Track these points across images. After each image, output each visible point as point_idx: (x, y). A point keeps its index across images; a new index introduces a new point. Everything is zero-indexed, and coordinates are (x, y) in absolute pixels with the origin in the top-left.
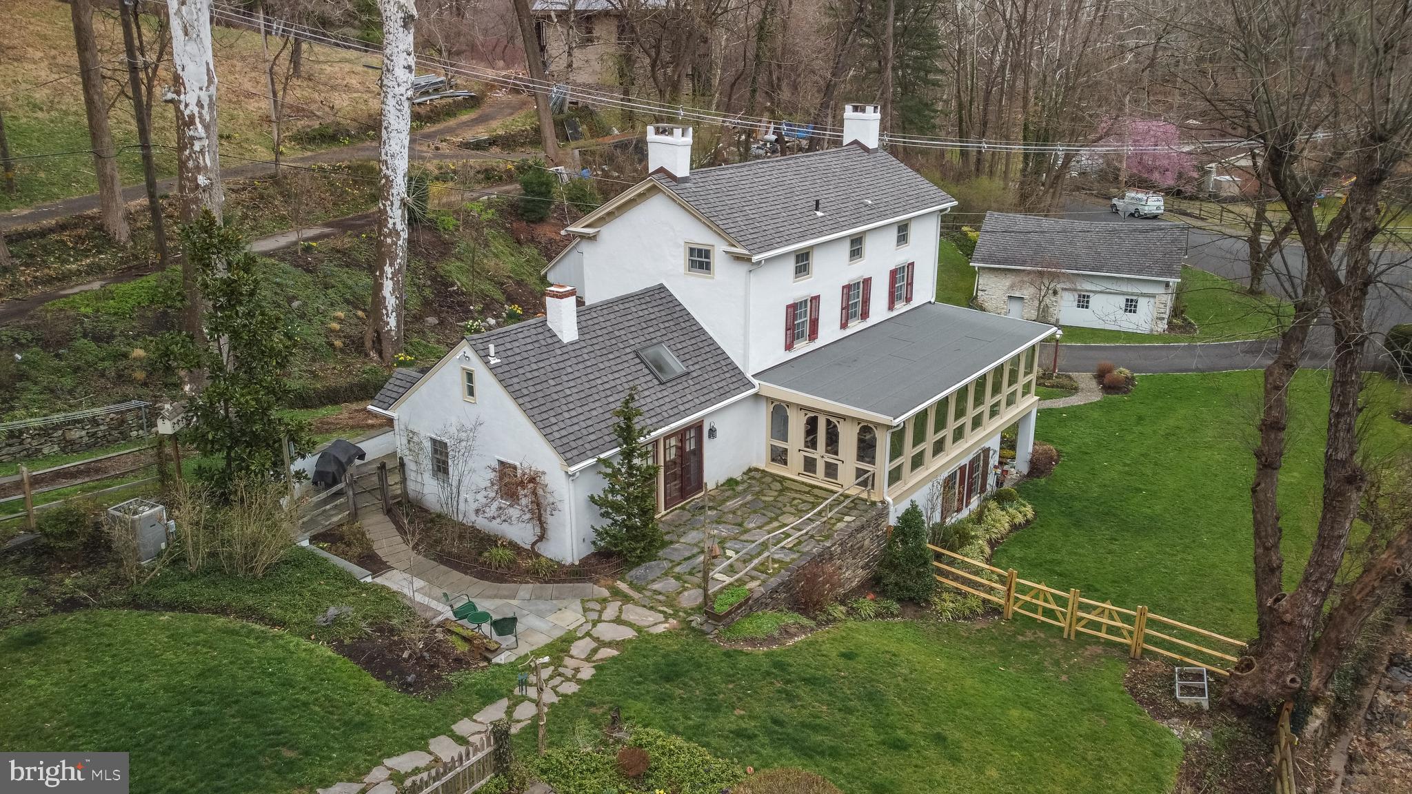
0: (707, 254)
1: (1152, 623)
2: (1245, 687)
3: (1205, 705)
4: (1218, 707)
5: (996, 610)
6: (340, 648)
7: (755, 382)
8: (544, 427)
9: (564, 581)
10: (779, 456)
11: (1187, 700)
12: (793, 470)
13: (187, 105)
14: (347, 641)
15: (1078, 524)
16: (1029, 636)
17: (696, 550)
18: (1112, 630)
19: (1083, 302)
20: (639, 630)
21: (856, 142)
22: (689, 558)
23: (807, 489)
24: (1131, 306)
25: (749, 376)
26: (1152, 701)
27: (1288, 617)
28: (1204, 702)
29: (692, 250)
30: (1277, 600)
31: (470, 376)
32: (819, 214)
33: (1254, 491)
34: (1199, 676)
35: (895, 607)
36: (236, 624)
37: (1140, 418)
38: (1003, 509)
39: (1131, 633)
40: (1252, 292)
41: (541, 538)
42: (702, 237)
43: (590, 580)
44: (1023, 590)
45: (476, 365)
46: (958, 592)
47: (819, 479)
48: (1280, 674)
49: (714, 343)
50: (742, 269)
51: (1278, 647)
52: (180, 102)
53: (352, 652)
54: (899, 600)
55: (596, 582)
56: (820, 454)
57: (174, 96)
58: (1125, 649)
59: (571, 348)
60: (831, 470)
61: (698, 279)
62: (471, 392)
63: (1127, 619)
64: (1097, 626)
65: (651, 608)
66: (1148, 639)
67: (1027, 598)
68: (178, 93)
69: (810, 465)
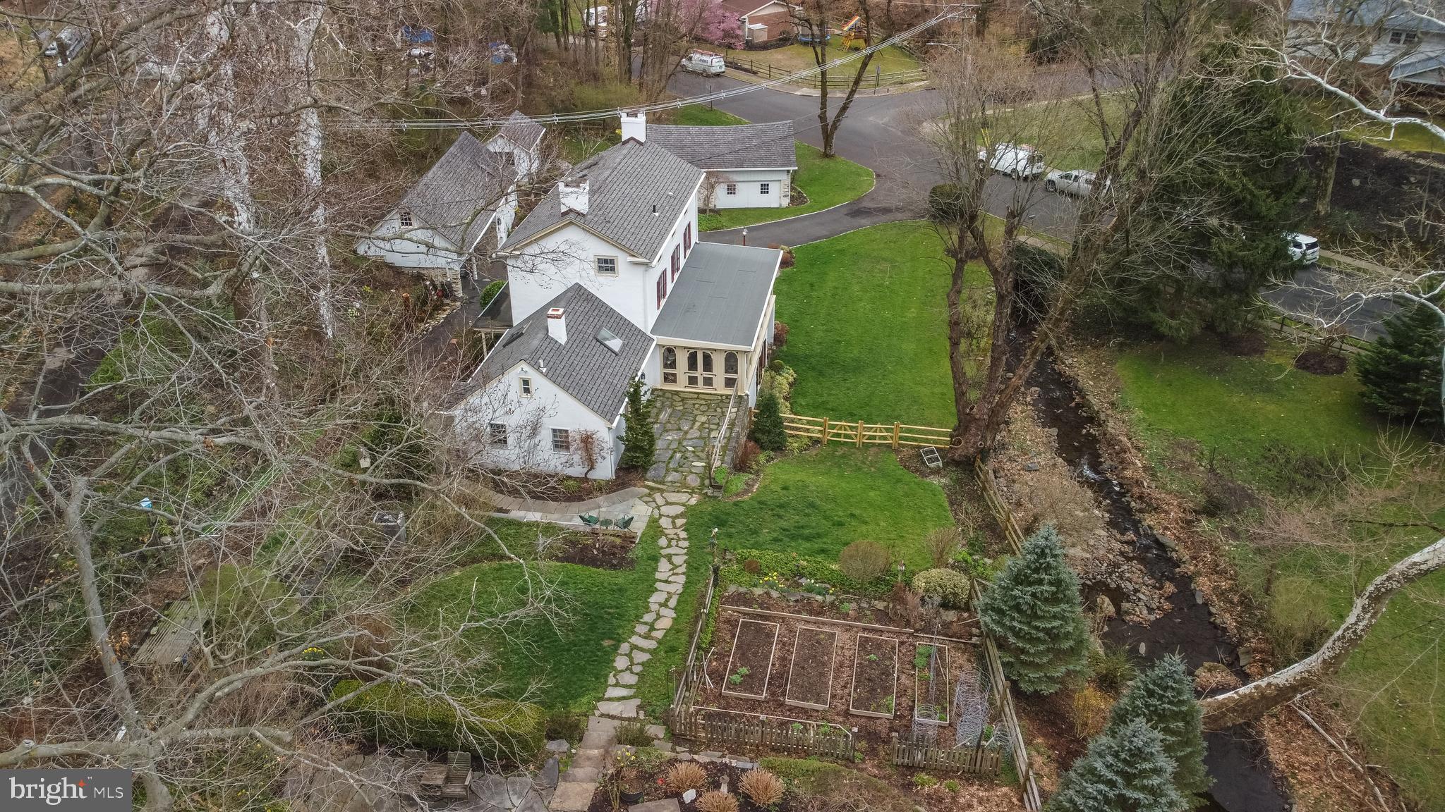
0: (612, 261)
1: (902, 430)
2: (960, 452)
3: (941, 465)
4: (946, 464)
5: (816, 442)
6: (558, 559)
7: (654, 337)
8: (587, 403)
9: (618, 490)
10: (669, 378)
11: (932, 465)
12: (681, 385)
13: (240, 224)
14: (560, 555)
15: (821, 374)
16: (840, 452)
17: (671, 452)
18: (884, 438)
19: (731, 190)
20: (684, 505)
21: (632, 139)
22: (671, 458)
23: (696, 396)
24: (765, 189)
25: (649, 334)
26: (917, 470)
27: (978, 417)
28: (940, 463)
29: (600, 261)
30: (971, 409)
31: (526, 382)
32: (657, 214)
33: (951, 357)
34: (932, 452)
35: (772, 454)
36: (495, 564)
37: (812, 285)
38: (780, 375)
39: (892, 437)
40: (826, 155)
41: (592, 468)
42: (607, 251)
43: (631, 485)
44: (833, 427)
45: (532, 374)
46: (796, 436)
47: (700, 388)
48: (975, 443)
49: (622, 317)
50: (641, 269)
51: (973, 430)
52: (234, 222)
53: (568, 559)
54: (772, 450)
55: (635, 485)
56: (700, 373)
57: (230, 219)
58: (889, 446)
59: (568, 347)
60: (708, 382)
61: (605, 278)
62: (527, 391)
63: (887, 430)
64: (874, 437)
65: (678, 492)
66: (901, 438)
67: (835, 431)
68: (232, 215)
69: (692, 380)
